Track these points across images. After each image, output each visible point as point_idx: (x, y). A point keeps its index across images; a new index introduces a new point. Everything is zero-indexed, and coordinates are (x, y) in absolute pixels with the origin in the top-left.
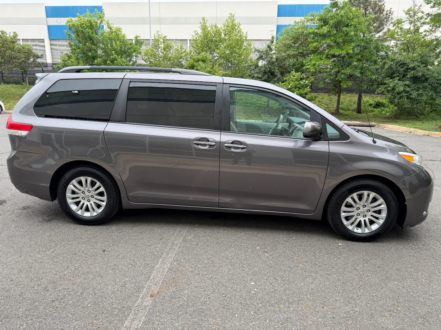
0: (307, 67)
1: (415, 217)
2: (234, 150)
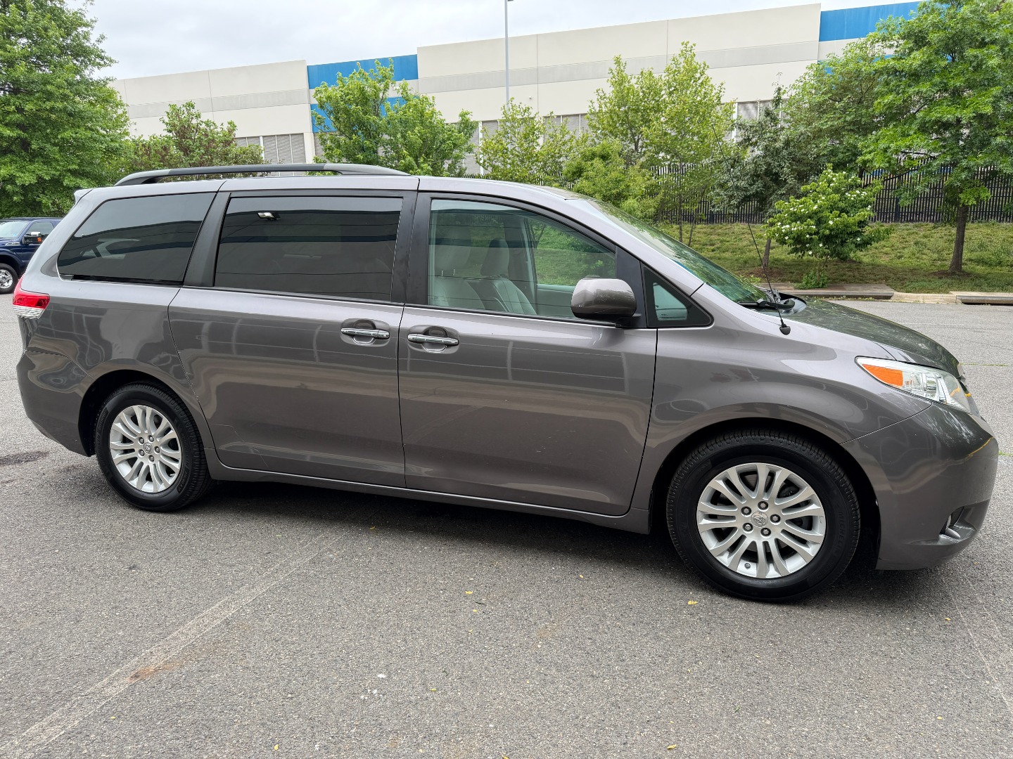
0: (866, 158)
1: (909, 543)
2: (428, 350)
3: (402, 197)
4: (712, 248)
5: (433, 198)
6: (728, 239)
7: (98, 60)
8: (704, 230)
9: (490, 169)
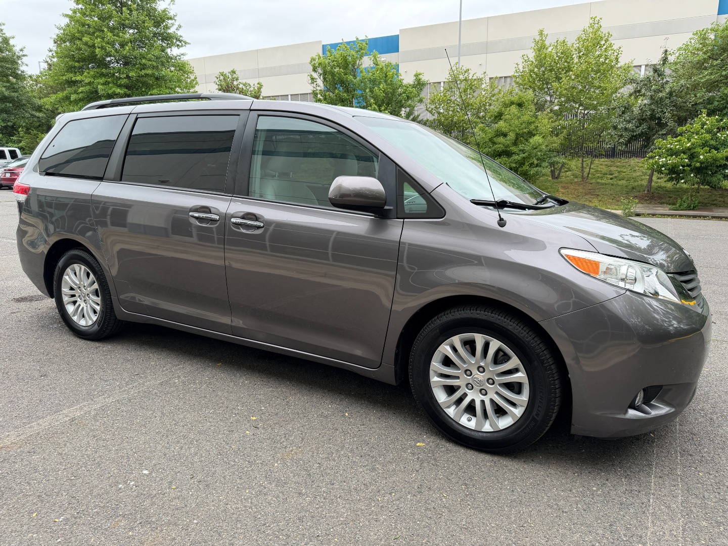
1: (598, 413)
2: (244, 231)
3: (239, 115)
4: (611, 177)
5: (259, 115)
6: (625, 170)
7: (178, 43)
8: (606, 163)
9: (436, 115)
